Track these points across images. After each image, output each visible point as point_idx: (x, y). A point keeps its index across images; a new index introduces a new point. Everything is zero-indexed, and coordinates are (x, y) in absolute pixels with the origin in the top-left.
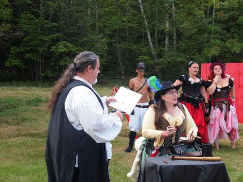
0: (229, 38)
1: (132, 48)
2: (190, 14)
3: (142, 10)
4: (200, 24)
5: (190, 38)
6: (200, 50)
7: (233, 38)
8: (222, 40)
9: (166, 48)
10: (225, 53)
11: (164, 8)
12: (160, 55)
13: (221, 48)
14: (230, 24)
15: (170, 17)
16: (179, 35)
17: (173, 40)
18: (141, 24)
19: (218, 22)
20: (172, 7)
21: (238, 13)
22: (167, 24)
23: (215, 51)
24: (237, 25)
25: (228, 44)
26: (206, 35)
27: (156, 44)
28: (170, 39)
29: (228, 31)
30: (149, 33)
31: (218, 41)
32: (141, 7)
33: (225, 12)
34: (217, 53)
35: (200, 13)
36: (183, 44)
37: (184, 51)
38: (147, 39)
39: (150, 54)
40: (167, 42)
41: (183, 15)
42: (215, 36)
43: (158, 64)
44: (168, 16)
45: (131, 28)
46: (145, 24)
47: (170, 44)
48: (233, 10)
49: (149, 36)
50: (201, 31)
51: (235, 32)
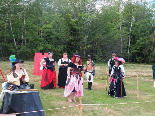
0: (47, 43)
1: (7, 45)
2: (32, 33)
3: (12, 30)
5: (31, 42)
6: (35, 47)
7: (49, 43)
8: (44, 44)
9: (22, 46)
10: (45, 49)
11: (21, 30)
12: (19, 49)
13: (44, 47)
14: (47, 38)
15: (24, 34)
16: (27, 41)
18: (11, 35)
19: (43, 37)
20: (24, 30)
21: (50, 34)
22: (23, 36)
23: (41, 48)
24: (50, 38)
25: (46, 45)
26: (38, 42)
27: (18, 44)
28: (24, 42)
29: (47, 40)
30: (15, 39)
32: (11, 28)
33: (45, 33)
34: (42, 49)
35: (36, 33)
36: (29, 45)
37: (29, 48)
38: (14, 42)
39: (15, 48)
40: (22, 44)
41: (29, 33)
42: (42, 42)
43: (18, 52)
45: (7, 37)
46: (13, 36)
47: (24, 44)
48: (49, 33)
49: (15, 41)
50: (36, 40)
51: (49, 41)
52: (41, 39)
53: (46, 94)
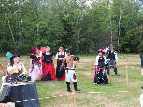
1: (6, 42)
2: (28, 30)
3: (10, 28)
4: (32, 33)
5: (28, 38)
6: (32, 43)
7: (44, 39)
8: (40, 39)
9: (20, 42)
10: (42, 44)
11: (19, 27)
12: (18, 45)
13: (40, 42)
14: (43, 34)
15: (21, 31)
16: (25, 37)
17: (22, 39)
18: (9, 33)
19: (39, 33)
20: (21, 27)
22: (20, 33)
24: (45, 34)
25: (42, 41)
26: (35, 38)
27: (16, 40)
29: (42, 36)
30: (13, 36)
31: (39, 40)
32: (10, 26)
33: (41, 30)
34: (39, 44)
35: (32, 29)
36: (26, 41)
37: (27, 43)
38: (12, 39)
39: (13, 44)
40: (20, 40)
41: (26, 30)
42: (38, 38)
43: (16, 48)
44: (20, 30)
45: (5, 34)
46: (11, 33)
47: (22, 41)
48: (44, 29)
49: (13, 38)
50: (33, 36)
51: (45, 37)
52: (38, 35)
53: (43, 85)
